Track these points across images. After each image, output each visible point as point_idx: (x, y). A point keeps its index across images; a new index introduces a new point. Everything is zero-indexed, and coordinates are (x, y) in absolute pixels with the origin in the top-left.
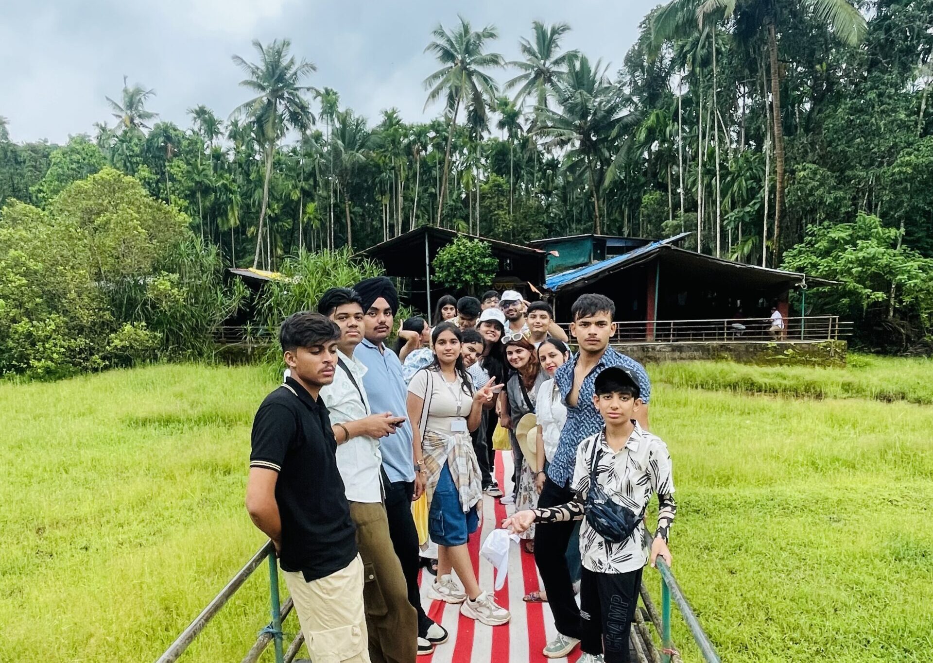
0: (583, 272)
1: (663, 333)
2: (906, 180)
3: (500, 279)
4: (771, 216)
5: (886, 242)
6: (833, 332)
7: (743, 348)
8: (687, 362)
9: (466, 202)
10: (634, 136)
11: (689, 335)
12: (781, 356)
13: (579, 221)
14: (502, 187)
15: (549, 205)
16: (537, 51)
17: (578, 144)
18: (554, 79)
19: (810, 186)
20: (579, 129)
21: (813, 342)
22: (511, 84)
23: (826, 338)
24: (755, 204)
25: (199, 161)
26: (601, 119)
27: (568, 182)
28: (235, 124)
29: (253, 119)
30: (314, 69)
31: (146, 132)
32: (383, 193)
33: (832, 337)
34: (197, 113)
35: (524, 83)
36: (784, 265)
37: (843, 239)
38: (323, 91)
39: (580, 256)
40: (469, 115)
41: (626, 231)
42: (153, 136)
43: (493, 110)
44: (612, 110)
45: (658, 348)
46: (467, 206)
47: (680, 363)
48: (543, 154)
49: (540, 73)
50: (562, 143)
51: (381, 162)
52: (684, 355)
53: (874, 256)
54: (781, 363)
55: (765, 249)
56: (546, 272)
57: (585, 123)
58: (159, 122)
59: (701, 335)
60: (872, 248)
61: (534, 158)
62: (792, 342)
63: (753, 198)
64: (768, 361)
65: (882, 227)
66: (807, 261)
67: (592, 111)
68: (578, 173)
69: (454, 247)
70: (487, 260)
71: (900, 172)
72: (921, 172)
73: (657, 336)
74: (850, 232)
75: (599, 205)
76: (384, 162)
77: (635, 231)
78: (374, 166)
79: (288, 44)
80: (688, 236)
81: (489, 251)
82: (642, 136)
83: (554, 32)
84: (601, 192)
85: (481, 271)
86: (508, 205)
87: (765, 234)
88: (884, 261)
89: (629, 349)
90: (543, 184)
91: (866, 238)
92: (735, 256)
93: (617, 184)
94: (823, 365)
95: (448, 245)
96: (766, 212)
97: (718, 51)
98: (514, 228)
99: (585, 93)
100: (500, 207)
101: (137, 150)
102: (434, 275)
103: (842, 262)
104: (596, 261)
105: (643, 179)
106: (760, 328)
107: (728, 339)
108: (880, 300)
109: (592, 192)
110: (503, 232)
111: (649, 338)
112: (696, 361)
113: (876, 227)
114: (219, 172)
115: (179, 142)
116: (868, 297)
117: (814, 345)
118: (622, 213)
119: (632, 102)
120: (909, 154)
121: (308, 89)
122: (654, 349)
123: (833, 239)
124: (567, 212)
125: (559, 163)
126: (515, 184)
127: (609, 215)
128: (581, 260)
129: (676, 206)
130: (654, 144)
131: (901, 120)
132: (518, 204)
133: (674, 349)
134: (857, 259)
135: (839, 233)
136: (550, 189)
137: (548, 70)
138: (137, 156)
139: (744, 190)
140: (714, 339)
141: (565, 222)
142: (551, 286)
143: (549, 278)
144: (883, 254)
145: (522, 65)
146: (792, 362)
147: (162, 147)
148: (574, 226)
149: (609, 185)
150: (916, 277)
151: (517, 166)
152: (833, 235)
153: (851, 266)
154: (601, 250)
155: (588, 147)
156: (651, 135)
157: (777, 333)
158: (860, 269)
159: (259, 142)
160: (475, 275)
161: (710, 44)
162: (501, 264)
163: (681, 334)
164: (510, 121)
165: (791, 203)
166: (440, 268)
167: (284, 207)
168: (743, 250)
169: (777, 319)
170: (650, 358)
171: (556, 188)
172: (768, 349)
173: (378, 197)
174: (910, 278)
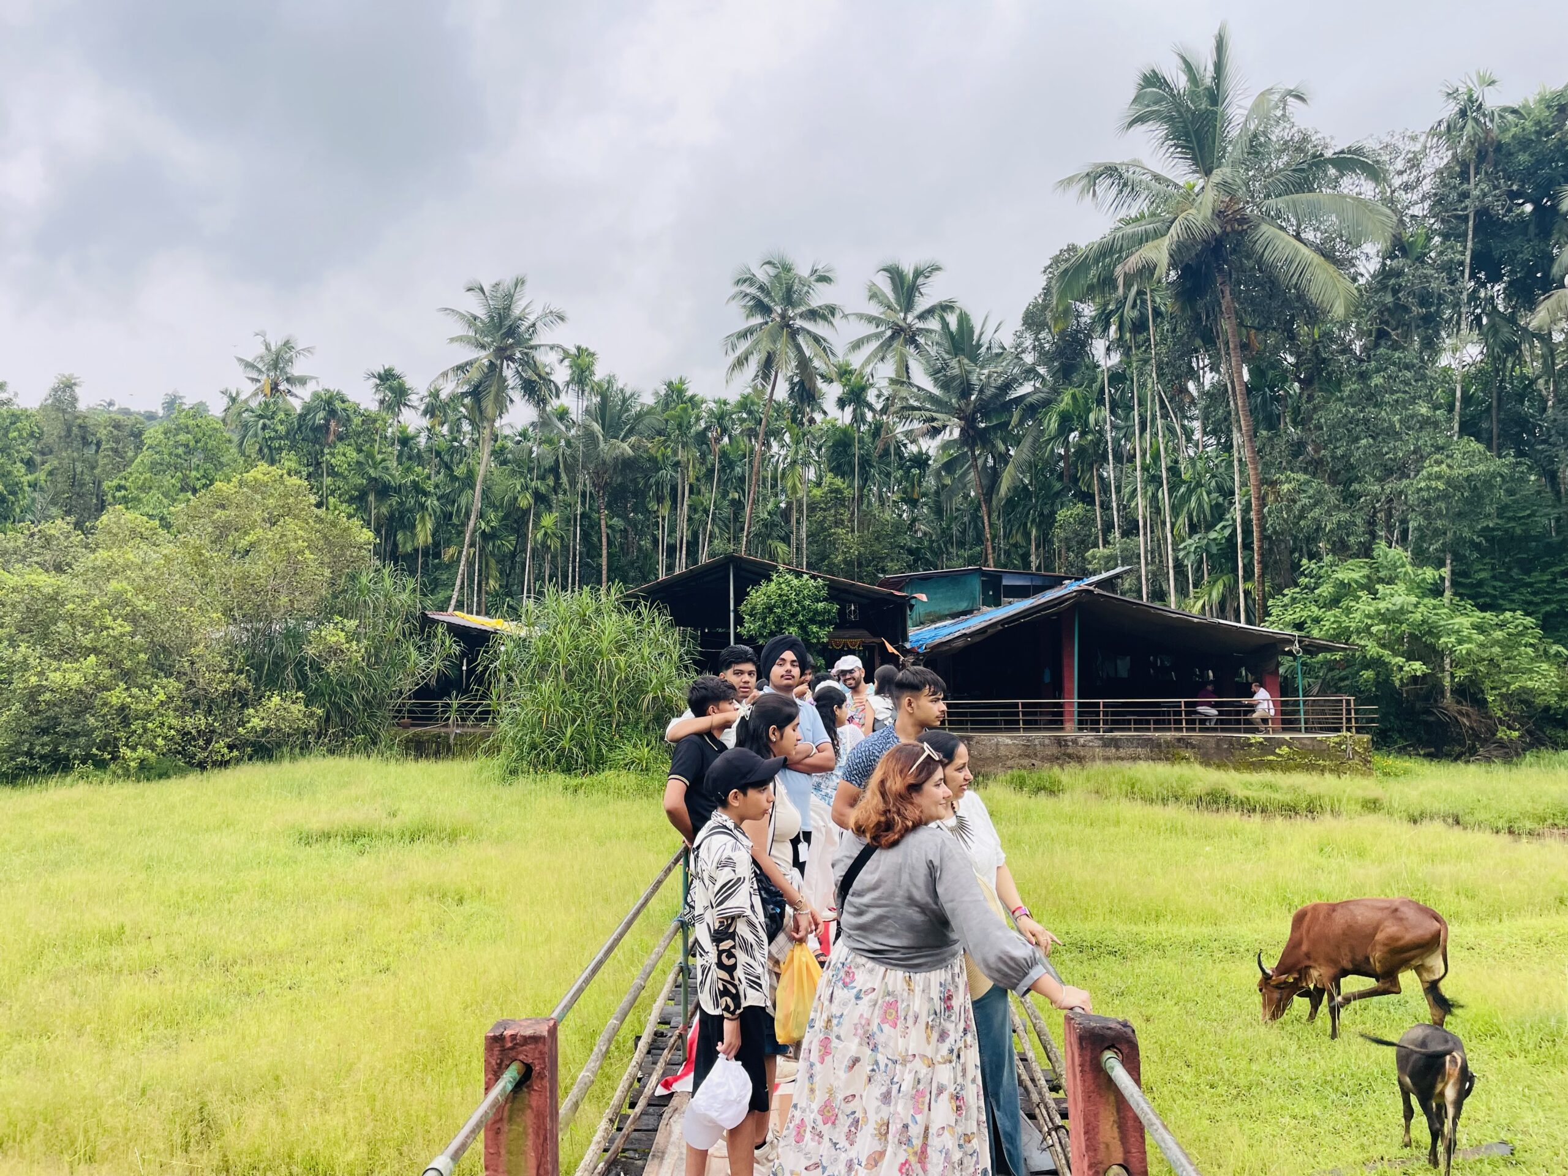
0: (966, 625)
1: (1088, 719)
2: (1437, 498)
3: (841, 633)
4: (1247, 546)
5: (1419, 587)
6: (1349, 720)
7: (1212, 744)
8: (1127, 764)
9: (786, 514)
10: (1041, 424)
11: (1129, 722)
12: (1271, 758)
13: (961, 544)
14: (842, 493)
15: (914, 520)
16: (893, 301)
17: (956, 433)
18: (921, 340)
19: (1299, 505)
20: (959, 413)
21: (1319, 736)
22: (857, 345)
23: (1338, 730)
24: (1224, 527)
25: (377, 447)
26: (991, 398)
27: (944, 486)
28: (435, 395)
29: (465, 388)
30: (562, 319)
31: (297, 406)
32: (660, 500)
33: (1349, 729)
34: (380, 377)
35: (874, 345)
36: (1271, 619)
37: (1356, 582)
38: (573, 351)
39: (961, 600)
40: (792, 389)
41: (1034, 561)
42: (308, 410)
43: (828, 380)
44: (1007, 387)
45: (1081, 741)
46: (788, 522)
47: (1116, 765)
48: (905, 445)
49: (898, 331)
50: (935, 432)
51: (659, 455)
52: (1122, 752)
53: (1402, 608)
54: (1271, 766)
55: (1242, 595)
56: (909, 622)
57: (968, 405)
58: (320, 389)
59: (1148, 722)
60: (1397, 597)
61: (890, 453)
62: (1287, 736)
63: (1221, 519)
64: (1253, 763)
65: (1413, 565)
66: (1305, 614)
67: (977, 388)
68: (959, 472)
69: (773, 586)
70: (820, 605)
71: (1429, 488)
72: (1456, 488)
73: (1080, 722)
74: (1366, 571)
75: (992, 523)
76: (663, 455)
77: (1048, 563)
78: (649, 460)
79: (523, 283)
80: (1126, 572)
81: (824, 593)
82: (1052, 424)
83: (918, 274)
84: (994, 503)
85: (812, 621)
86: (851, 520)
87: (1240, 573)
88: (1418, 617)
89: (1037, 742)
90: (905, 488)
91: (1390, 581)
92: (1200, 603)
93: (1020, 493)
94: (1337, 771)
95: (763, 583)
96: (1239, 540)
97: (1157, 313)
98: (859, 553)
99: (966, 361)
100: (838, 523)
101: (282, 429)
102: (742, 626)
103: (1357, 616)
104: (985, 609)
105: (1058, 486)
106: (1238, 713)
107: (1188, 730)
108: (1419, 673)
109: (979, 502)
110: (845, 561)
111: (1067, 726)
112: (1141, 762)
113: (1403, 566)
114: (407, 464)
115: (349, 419)
116: (1401, 668)
117: (1321, 741)
118: (1027, 535)
119: (1038, 375)
120: (1439, 463)
121: (552, 348)
122: (1075, 742)
123: (1342, 582)
124: (943, 531)
125: (929, 458)
126: (861, 489)
127: (1006, 536)
128: (963, 606)
129: (1108, 527)
130: (1072, 435)
131: (1422, 415)
132: (866, 520)
133: (1107, 743)
134: (1378, 612)
135: (1352, 572)
136: (915, 496)
137: (910, 326)
138: (281, 438)
139: (1206, 507)
140: (1169, 729)
141: (939, 545)
142: (915, 645)
143: (913, 633)
144: (1416, 606)
145: (871, 319)
146: (1287, 766)
147: (320, 427)
148: (954, 550)
149: (1006, 495)
150: (1470, 640)
151: (865, 463)
152: (1340, 576)
153: (1369, 622)
154: (995, 592)
155: (971, 436)
156: (1066, 423)
157: (1265, 721)
158: (1383, 627)
159: (472, 422)
160: (803, 628)
161: (1144, 302)
162: (841, 613)
163: (1118, 721)
164: (855, 397)
165: (1275, 529)
166: (751, 616)
167: (505, 518)
168: (1210, 595)
169: (1264, 701)
170: (1070, 756)
171: (924, 495)
172: (1251, 745)
173: (653, 506)
174: (1460, 642)
